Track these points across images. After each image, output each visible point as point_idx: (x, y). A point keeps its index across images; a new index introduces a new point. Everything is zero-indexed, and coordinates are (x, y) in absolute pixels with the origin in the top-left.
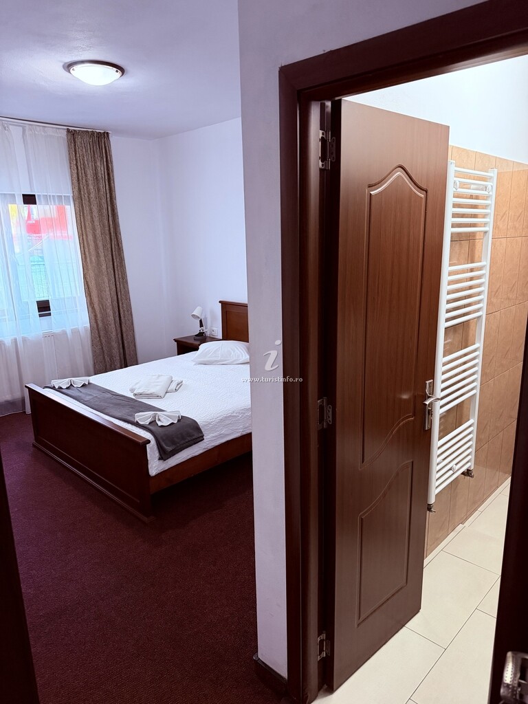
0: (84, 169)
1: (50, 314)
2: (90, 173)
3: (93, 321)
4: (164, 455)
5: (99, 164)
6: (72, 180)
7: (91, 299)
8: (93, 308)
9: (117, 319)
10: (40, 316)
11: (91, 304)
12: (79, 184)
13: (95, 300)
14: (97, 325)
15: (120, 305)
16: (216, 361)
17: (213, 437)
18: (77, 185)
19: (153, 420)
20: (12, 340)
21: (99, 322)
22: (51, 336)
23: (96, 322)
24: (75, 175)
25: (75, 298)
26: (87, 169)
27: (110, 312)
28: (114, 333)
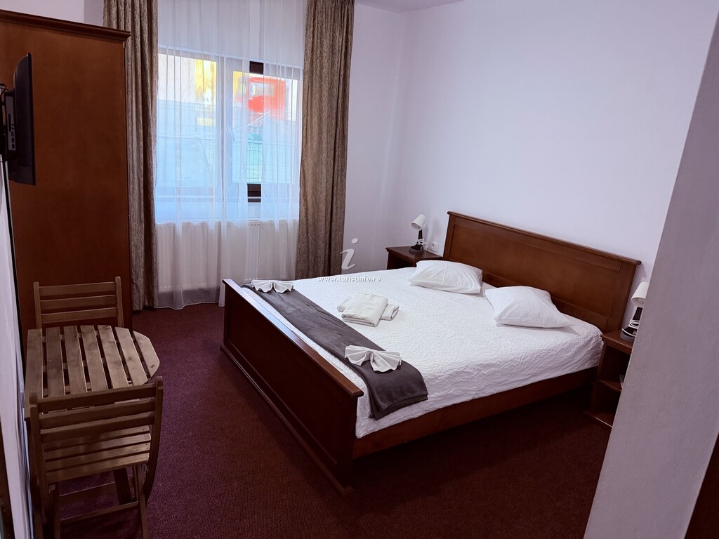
0: (321, 38)
1: (259, 201)
2: (326, 43)
3: (303, 215)
4: (377, 413)
5: (337, 34)
6: (306, 50)
7: (305, 189)
8: (306, 200)
9: (329, 216)
10: (250, 201)
11: (304, 195)
12: (312, 55)
13: (310, 191)
14: (307, 220)
15: (335, 200)
16: (437, 285)
17: (440, 397)
18: (310, 55)
19: (367, 359)
20: (216, 223)
21: (309, 217)
22: (257, 225)
23: (307, 217)
24: (310, 45)
25: (288, 186)
26: (323, 39)
27: (322, 207)
28: (323, 232)
